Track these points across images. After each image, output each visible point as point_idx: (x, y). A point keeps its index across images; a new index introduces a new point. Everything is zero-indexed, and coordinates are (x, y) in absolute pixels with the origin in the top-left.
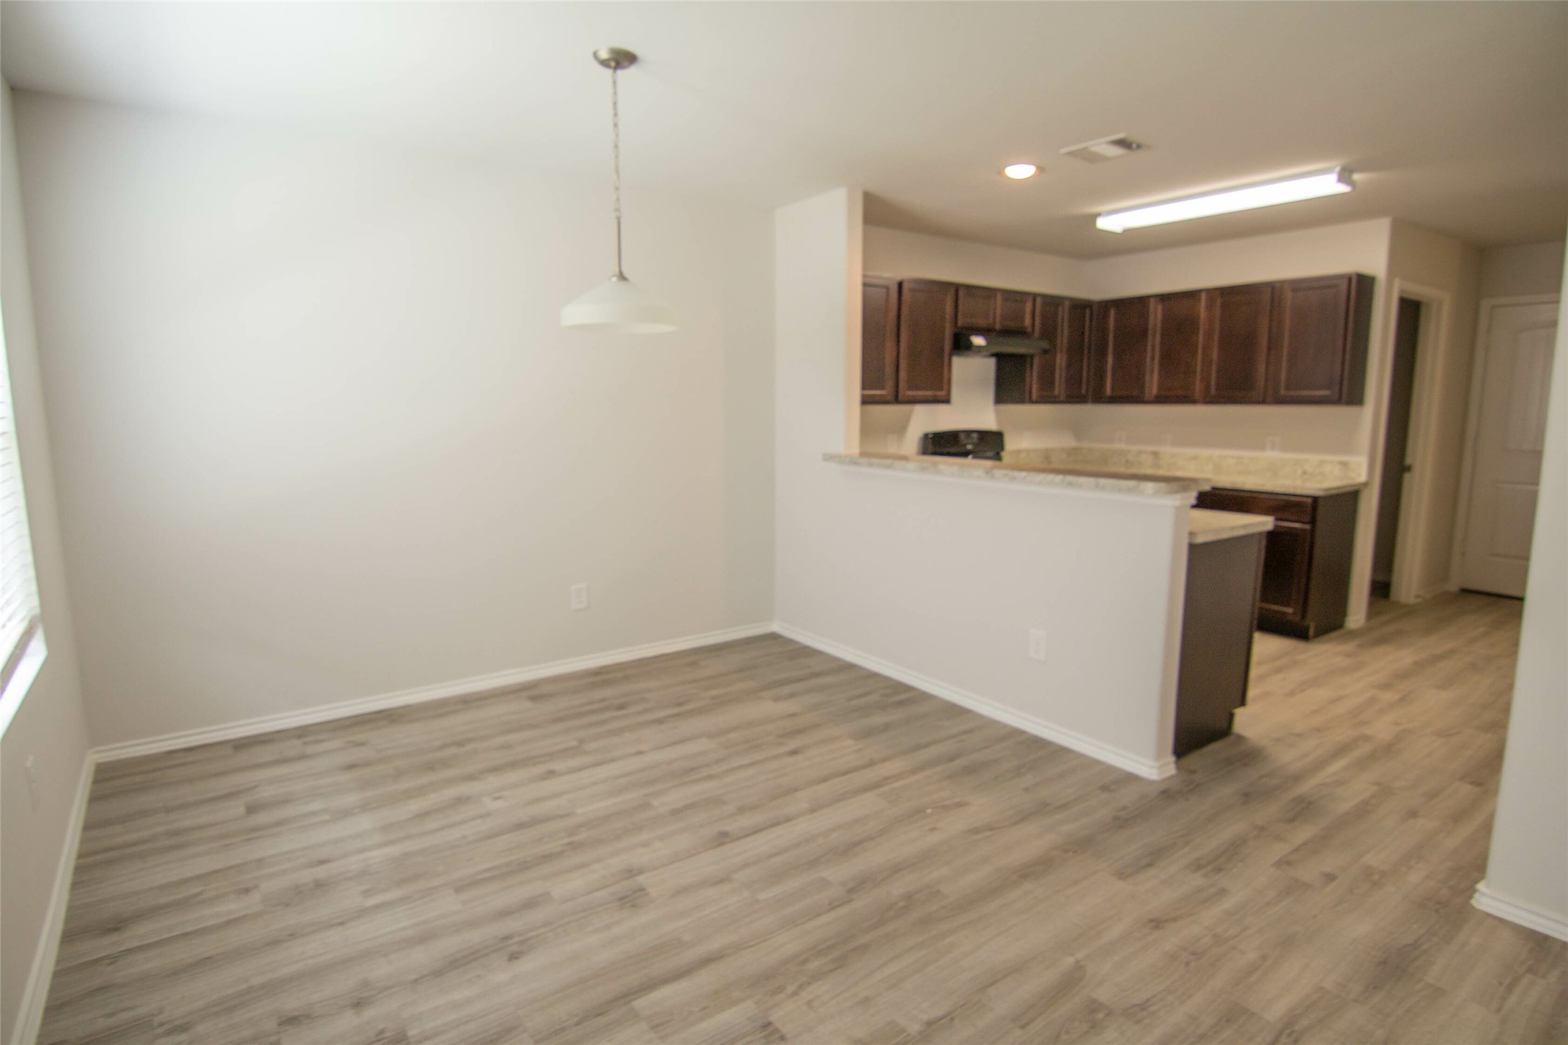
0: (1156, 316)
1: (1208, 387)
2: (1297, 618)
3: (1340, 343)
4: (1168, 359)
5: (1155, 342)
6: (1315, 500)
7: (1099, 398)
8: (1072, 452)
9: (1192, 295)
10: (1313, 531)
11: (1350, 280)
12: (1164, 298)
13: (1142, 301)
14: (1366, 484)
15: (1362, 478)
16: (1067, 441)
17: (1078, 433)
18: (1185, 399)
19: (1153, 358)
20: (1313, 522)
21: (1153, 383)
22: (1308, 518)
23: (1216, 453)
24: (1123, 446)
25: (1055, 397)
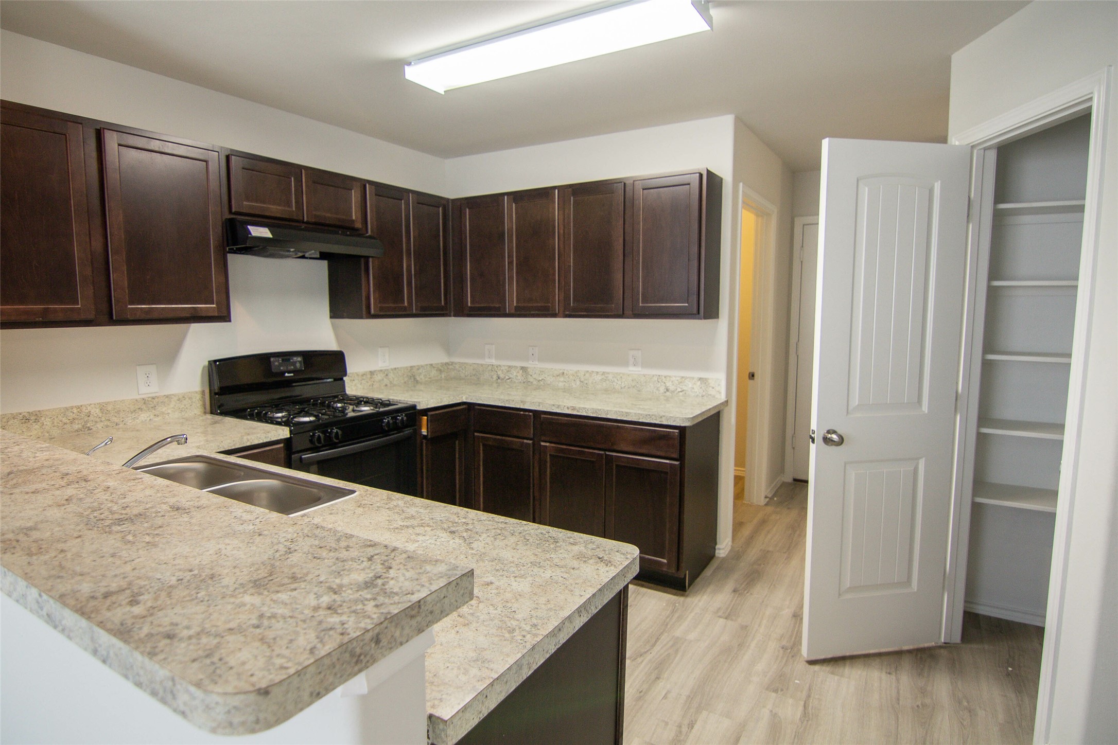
0: (510, 216)
1: (567, 298)
2: (672, 570)
3: (695, 249)
4: (526, 267)
5: (510, 246)
6: (682, 430)
7: (462, 311)
8: (443, 368)
9: (544, 194)
10: (682, 466)
11: (701, 175)
12: (517, 196)
13: (496, 198)
14: (726, 403)
15: (723, 398)
16: (440, 358)
17: (448, 348)
18: (545, 312)
19: (511, 263)
20: (681, 458)
21: (512, 295)
22: (675, 456)
23: (583, 368)
24: (494, 361)
25: (405, 309)
